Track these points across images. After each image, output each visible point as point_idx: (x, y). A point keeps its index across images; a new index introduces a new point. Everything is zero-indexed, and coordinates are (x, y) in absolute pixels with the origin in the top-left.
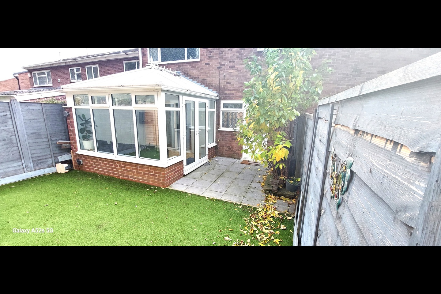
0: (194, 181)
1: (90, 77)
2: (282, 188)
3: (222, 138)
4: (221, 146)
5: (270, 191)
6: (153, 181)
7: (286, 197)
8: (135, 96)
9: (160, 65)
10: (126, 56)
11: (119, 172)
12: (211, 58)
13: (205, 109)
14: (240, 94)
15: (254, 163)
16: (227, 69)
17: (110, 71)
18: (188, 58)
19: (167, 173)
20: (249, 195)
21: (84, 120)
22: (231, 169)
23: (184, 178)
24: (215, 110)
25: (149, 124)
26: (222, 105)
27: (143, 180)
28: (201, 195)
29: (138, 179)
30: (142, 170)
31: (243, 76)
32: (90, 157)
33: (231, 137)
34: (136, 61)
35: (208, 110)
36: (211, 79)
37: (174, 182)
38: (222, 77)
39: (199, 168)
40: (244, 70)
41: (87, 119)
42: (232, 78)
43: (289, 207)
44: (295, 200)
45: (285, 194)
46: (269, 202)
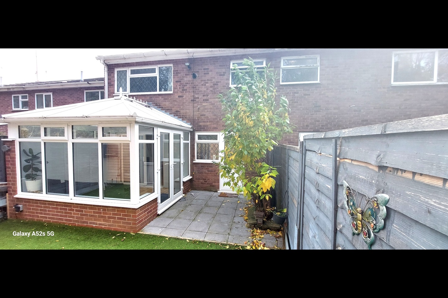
0: (170, 220)
1: (40, 106)
2: (266, 220)
3: (198, 171)
4: (196, 179)
5: (255, 225)
6: (120, 226)
7: (272, 230)
8: (103, 128)
9: (130, 96)
10: (88, 86)
11: (74, 218)
12: (185, 91)
13: (180, 141)
14: (215, 126)
15: (232, 195)
16: (201, 102)
17: (67, 100)
18: (160, 90)
19: (139, 215)
20: (234, 231)
21: (31, 155)
22: (209, 203)
23: (158, 219)
24: (189, 142)
25: (112, 158)
26: (196, 137)
27: (106, 226)
28: (181, 238)
29: (100, 224)
30: (106, 214)
31: (217, 109)
32: (34, 201)
33: (207, 169)
34: (100, 91)
35: (182, 142)
36: (184, 111)
37: (146, 224)
38: (196, 109)
39: (174, 205)
40: (218, 103)
41: (34, 154)
42: (206, 111)
43: (277, 241)
44: (280, 232)
45: (270, 227)
46: (256, 237)
